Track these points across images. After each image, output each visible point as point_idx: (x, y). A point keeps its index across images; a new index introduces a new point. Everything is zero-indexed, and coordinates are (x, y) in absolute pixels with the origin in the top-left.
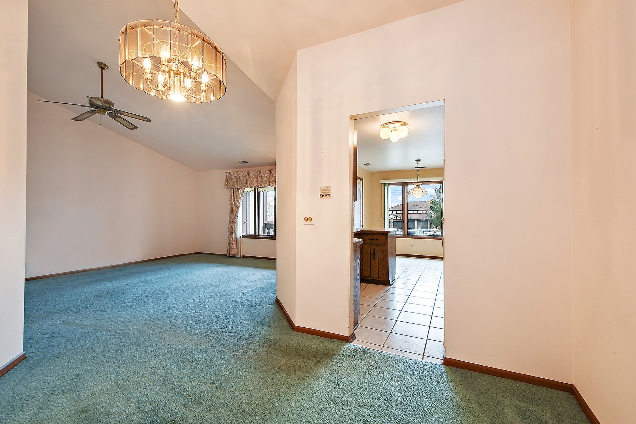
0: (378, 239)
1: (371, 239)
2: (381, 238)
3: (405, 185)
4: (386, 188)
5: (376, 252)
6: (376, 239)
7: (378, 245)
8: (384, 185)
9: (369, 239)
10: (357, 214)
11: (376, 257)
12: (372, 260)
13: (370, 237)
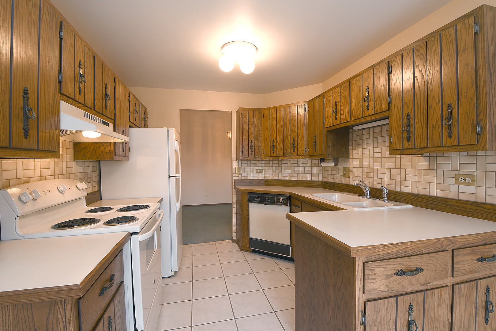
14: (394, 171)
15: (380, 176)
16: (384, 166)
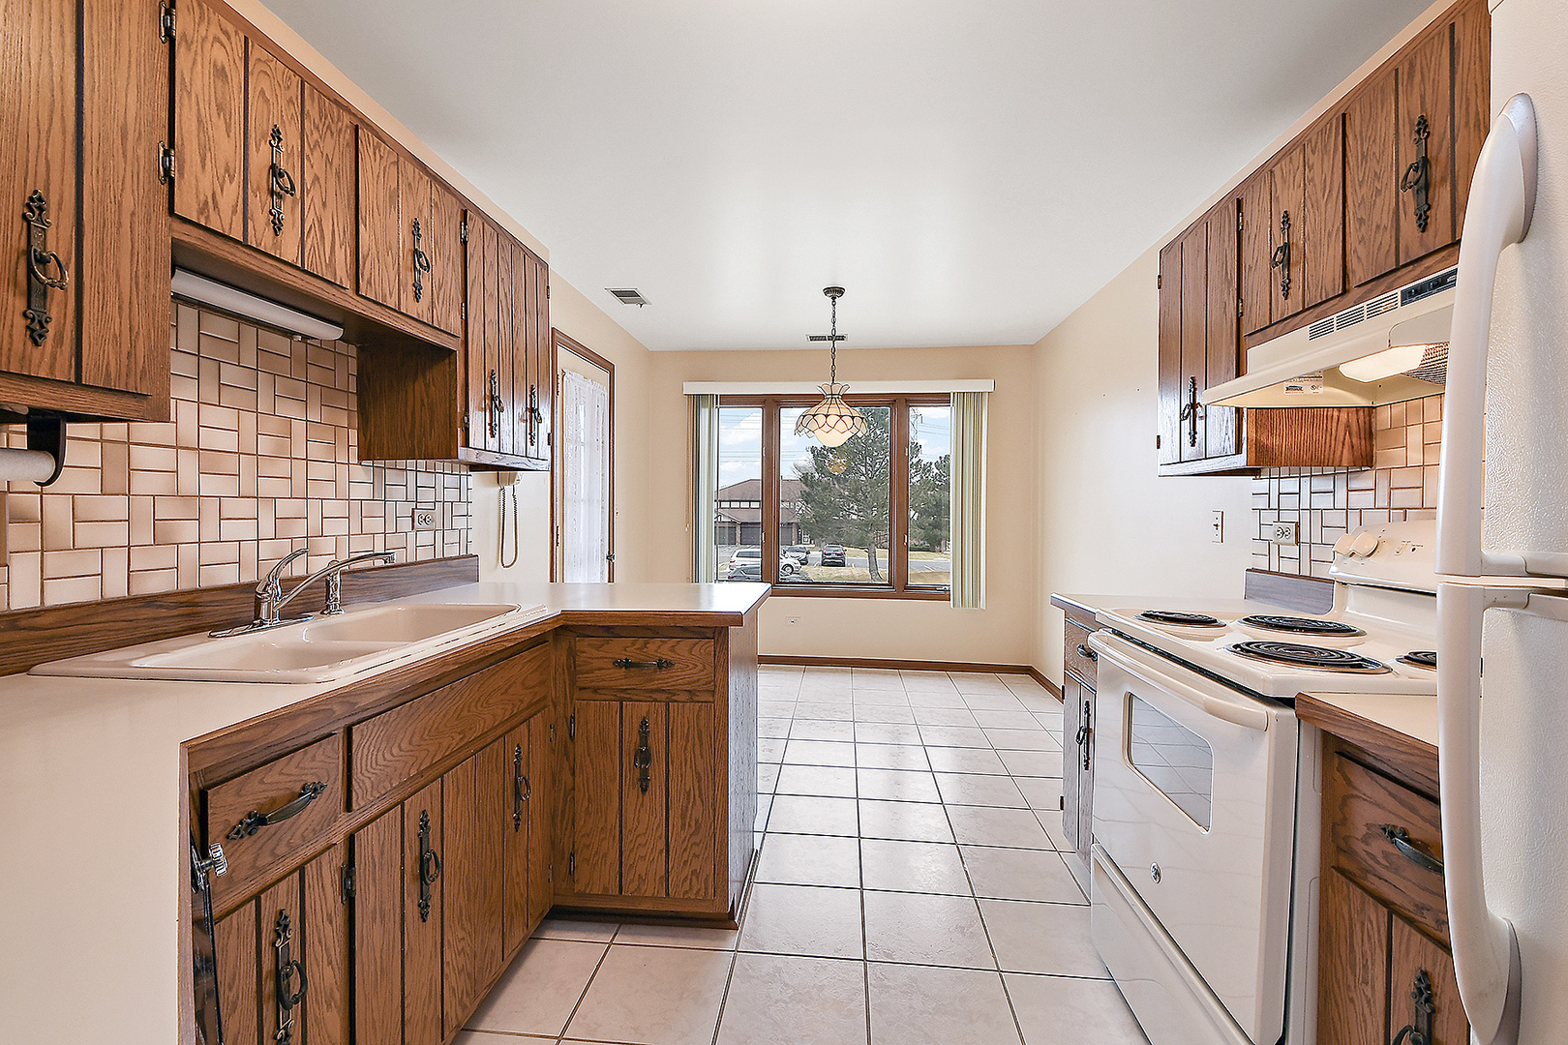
0: (670, 664)
1: (628, 665)
2: (689, 656)
3: (771, 406)
4: (704, 413)
5: (656, 743)
6: (661, 665)
7: (669, 696)
8: (697, 401)
9: (618, 664)
10: (583, 508)
11: (656, 772)
12: (632, 795)
13: (620, 648)
14: (285, 508)
15: (230, 530)
16: (248, 488)
